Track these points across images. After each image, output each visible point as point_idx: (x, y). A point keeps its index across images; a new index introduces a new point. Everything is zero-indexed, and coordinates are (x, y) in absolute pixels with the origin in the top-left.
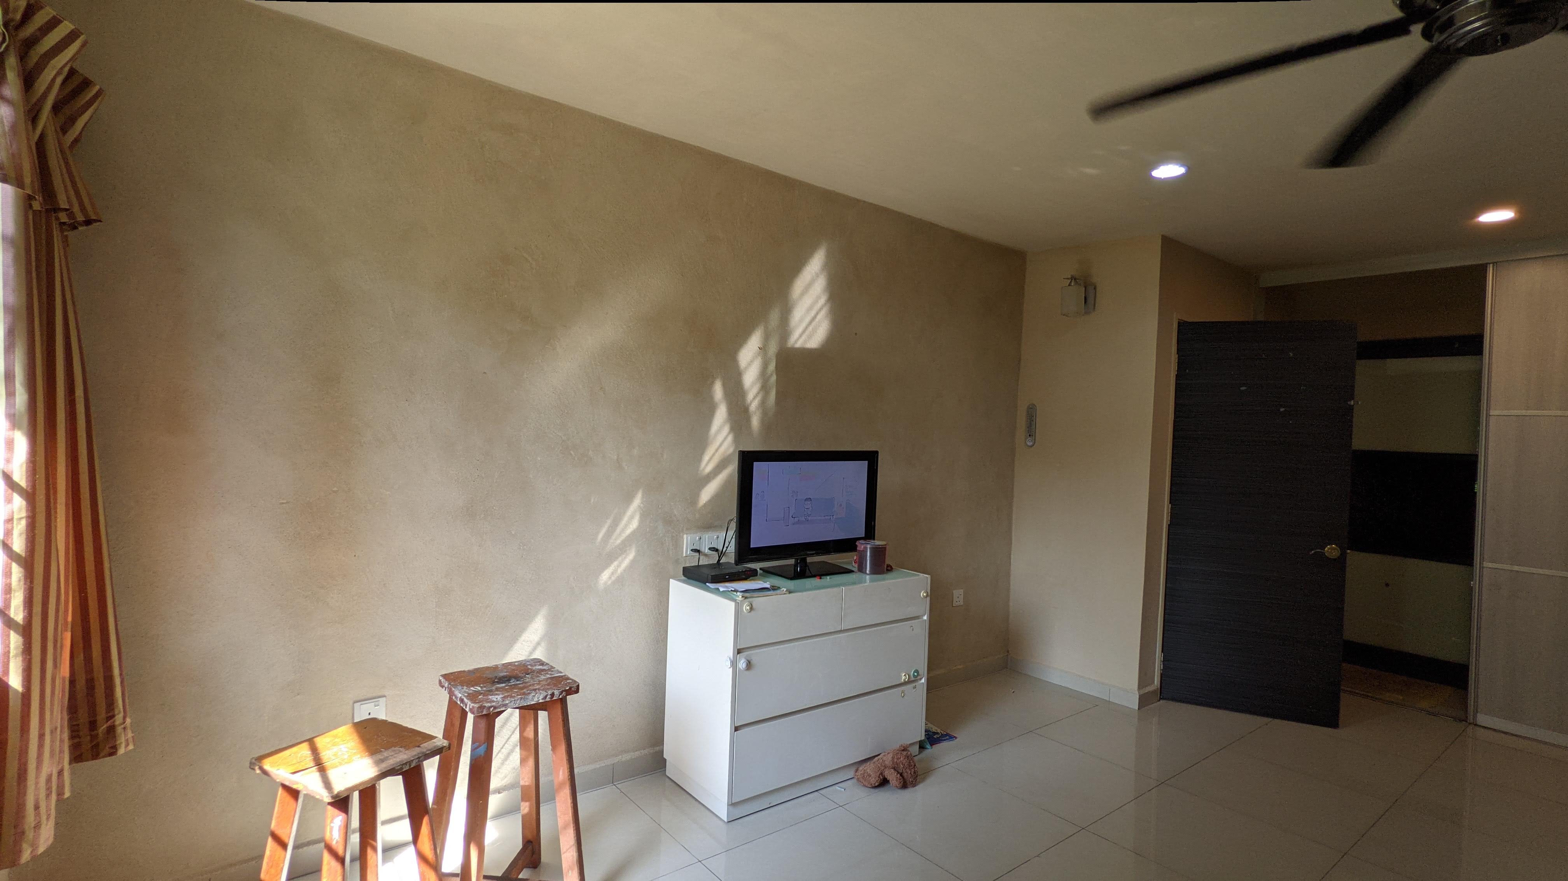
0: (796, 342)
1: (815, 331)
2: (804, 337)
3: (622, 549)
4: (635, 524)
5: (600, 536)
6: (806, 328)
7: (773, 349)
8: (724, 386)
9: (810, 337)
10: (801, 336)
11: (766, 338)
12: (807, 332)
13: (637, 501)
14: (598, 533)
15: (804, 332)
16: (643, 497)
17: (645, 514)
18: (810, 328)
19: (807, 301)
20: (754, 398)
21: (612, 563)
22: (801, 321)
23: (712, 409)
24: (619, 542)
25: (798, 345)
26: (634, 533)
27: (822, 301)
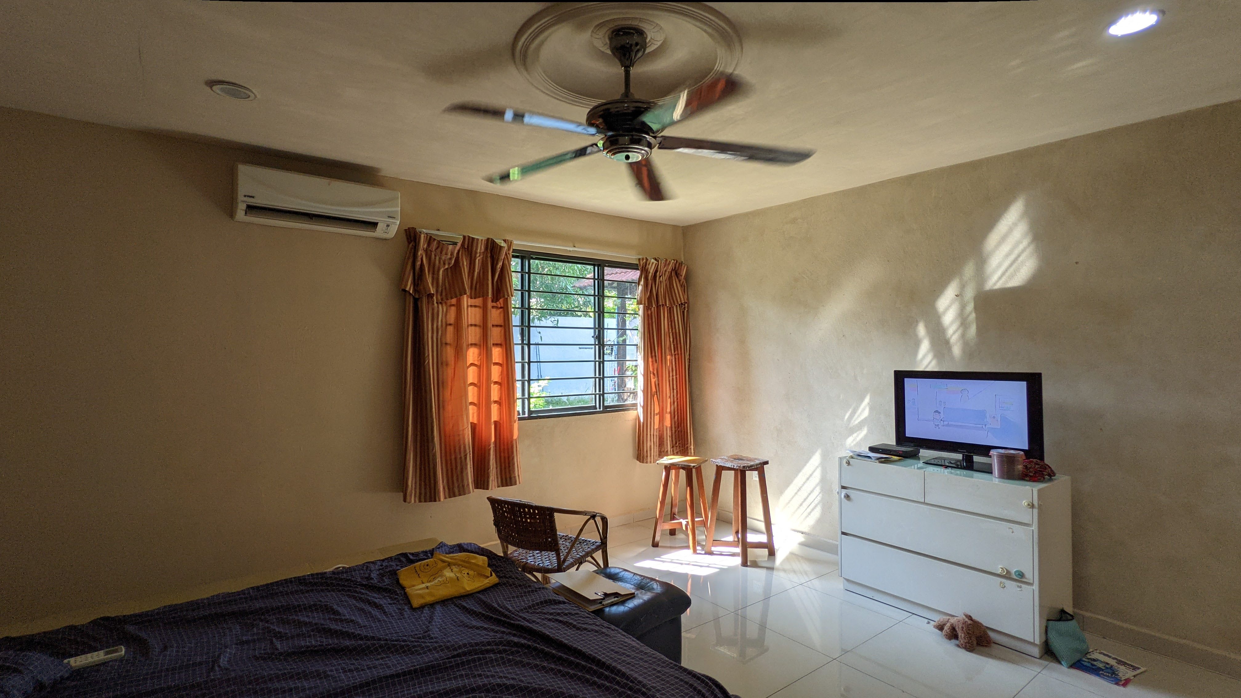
0: (995, 284)
1: (1017, 270)
2: (1004, 279)
3: (859, 427)
4: (866, 413)
5: (846, 417)
6: (1006, 270)
7: (970, 293)
8: (926, 327)
9: (1011, 277)
10: (1000, 278)
11: (963, 287)
12: (1007, 274)
13: (867, 400)
14: (845, 415)
15: (1003, 274)
16: (870, 399)
17: (872, 408)
18: (1012, 270)
19: (1005, 248)
20: (954, 333)
21: (853, 434)
22: (999, 265)
23: (917, 344)
24: (857, 422)
25: (998, 286)
26: (866, 419)
27: (1025, 243)
